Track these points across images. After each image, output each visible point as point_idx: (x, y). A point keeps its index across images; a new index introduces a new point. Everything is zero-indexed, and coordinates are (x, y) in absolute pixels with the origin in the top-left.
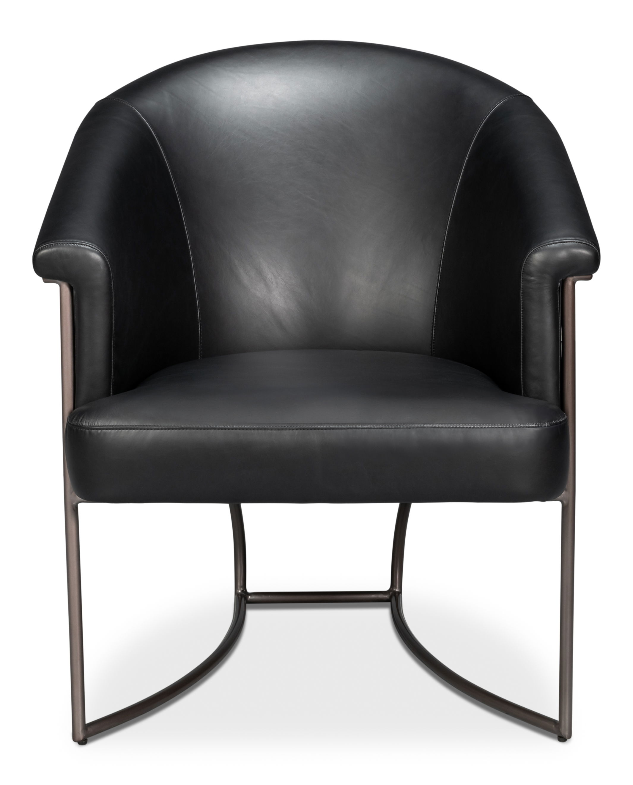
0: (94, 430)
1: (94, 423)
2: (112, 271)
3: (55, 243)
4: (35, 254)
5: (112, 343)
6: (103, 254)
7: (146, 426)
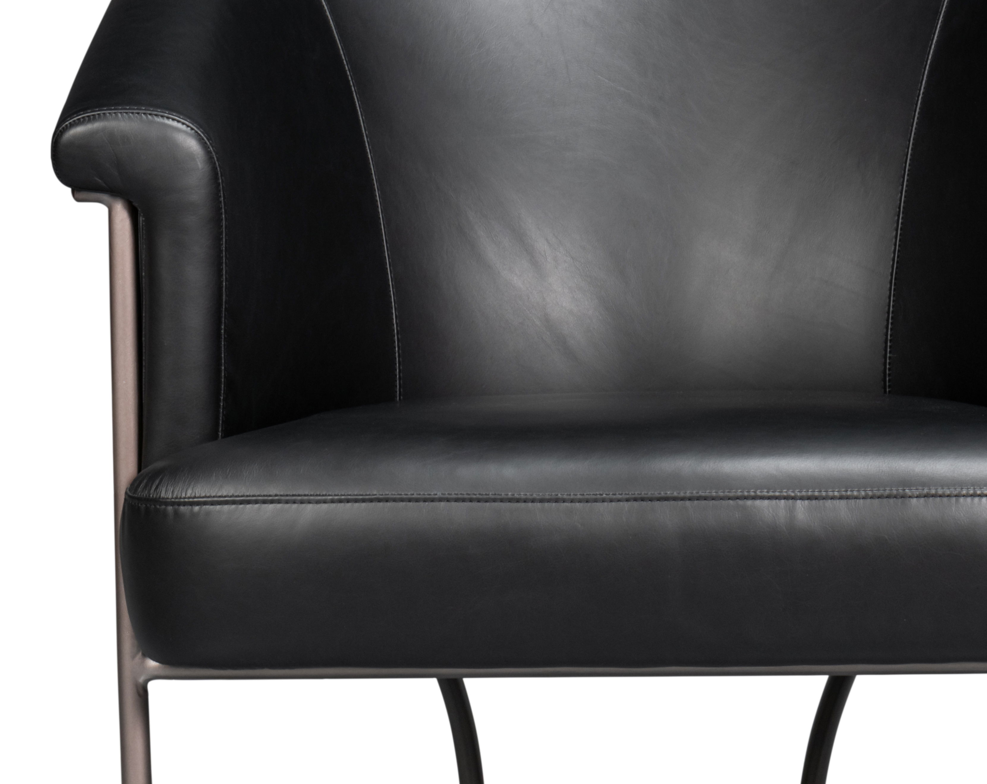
0: (184, 505)
1: (185, 490)
2: (221, 173)
3: (99, 112)
4: (56, 136)
5: (221, 329)
6: (202, 135)
7: (299, 495)
